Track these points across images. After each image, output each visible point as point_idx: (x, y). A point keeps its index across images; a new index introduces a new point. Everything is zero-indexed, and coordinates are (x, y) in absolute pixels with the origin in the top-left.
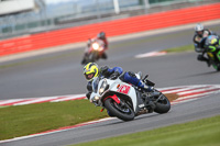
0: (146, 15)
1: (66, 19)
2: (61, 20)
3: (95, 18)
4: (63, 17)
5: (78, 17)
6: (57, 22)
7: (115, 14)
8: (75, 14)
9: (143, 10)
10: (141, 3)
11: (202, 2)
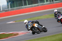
7: (1, 11)
9: (9, 10)
10: (8, 8)
11: (26, 7)
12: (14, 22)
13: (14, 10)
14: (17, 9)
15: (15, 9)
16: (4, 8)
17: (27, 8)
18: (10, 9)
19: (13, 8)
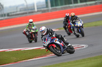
0: (50, 12)
1: (12, 14)
2: (10, 14)
3: (26, 13)
4: (11, 13)
5: (18, 13)
6: (8, 15)
7: (35, 12)
8: (17, 12)
9: (48, 10)
10: (47, 6)
11: (76, 6)
12: (57, 30)
13: (57, 11)
14: (62, 8)
15: (59, 9)
16: (41, 7)
17: (78, 8)
18: (50, 8)
19: (55, 7)
